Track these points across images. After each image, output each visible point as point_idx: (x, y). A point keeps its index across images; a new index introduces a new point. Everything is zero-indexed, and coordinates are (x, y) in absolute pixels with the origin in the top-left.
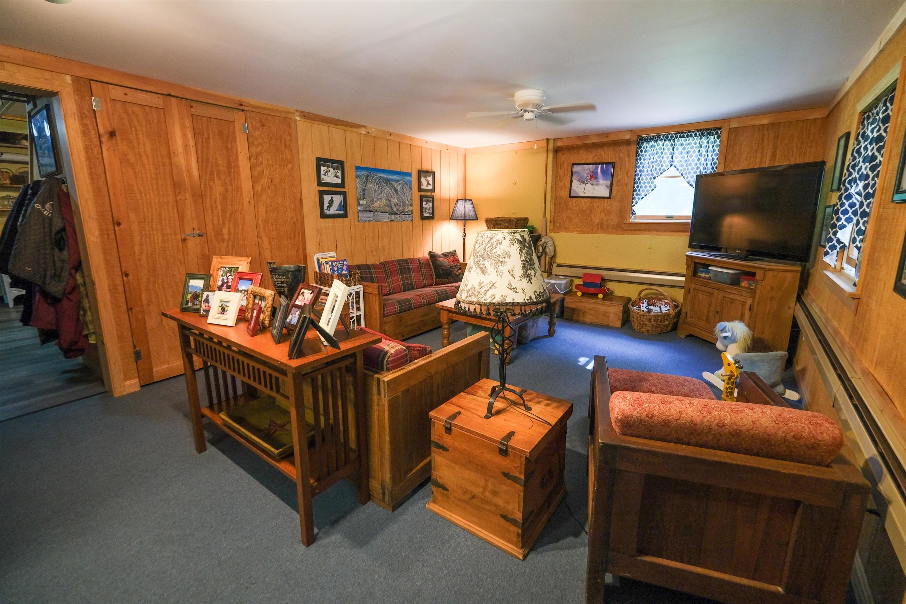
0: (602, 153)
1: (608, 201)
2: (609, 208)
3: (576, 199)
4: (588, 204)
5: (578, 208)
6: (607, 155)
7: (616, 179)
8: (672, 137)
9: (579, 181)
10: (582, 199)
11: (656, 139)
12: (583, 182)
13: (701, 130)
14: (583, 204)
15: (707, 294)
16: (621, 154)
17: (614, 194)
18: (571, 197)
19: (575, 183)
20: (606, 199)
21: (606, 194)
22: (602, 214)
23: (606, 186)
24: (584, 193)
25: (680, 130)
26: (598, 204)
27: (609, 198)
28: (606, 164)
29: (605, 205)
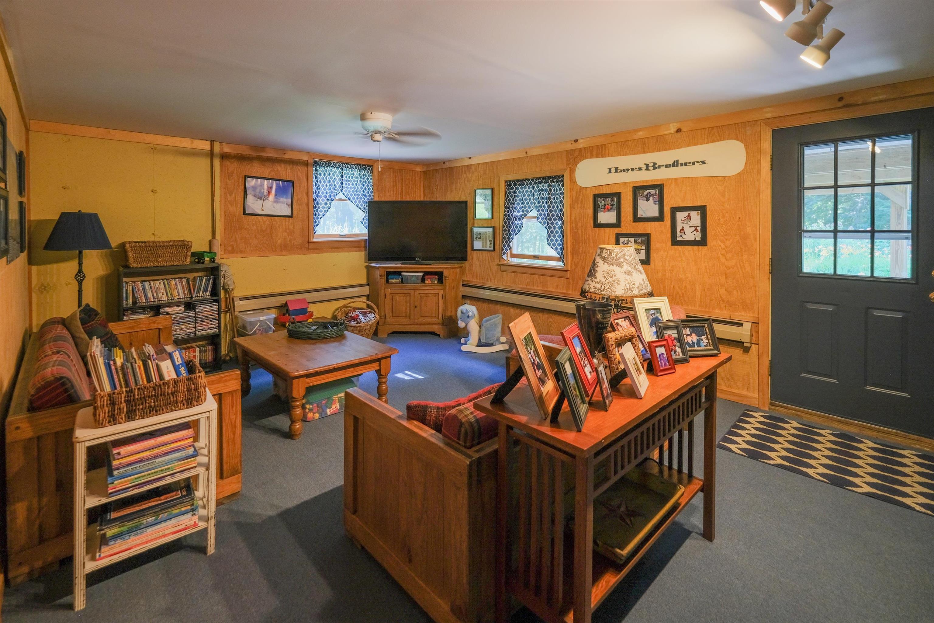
0: (280, 169)
1: (289, 220)
2: (291, 227)
3: (253, 217)
4: (267, 223)
5: (255, 227)
6: (285, 172)
7: (296, 198)
8: (339, 166)
9: (255, 196)
10: (259, 217)
11: (328, 164)
12: (260, 198)
13: (359, 164)
14: (262, 223)
15: (404, 295)
16: (299, 173)
17: (295, 213)
18: (245, 214)
19: (250, 199)
20: (287, 218)
21: (287, 212)
22: (285, 234)
23: (287, 204)
24: (263, 210)
25: (344, 161)
26: (279, 223)
27: (291, 217)
28: (283, 181)
29: (287, 223)
